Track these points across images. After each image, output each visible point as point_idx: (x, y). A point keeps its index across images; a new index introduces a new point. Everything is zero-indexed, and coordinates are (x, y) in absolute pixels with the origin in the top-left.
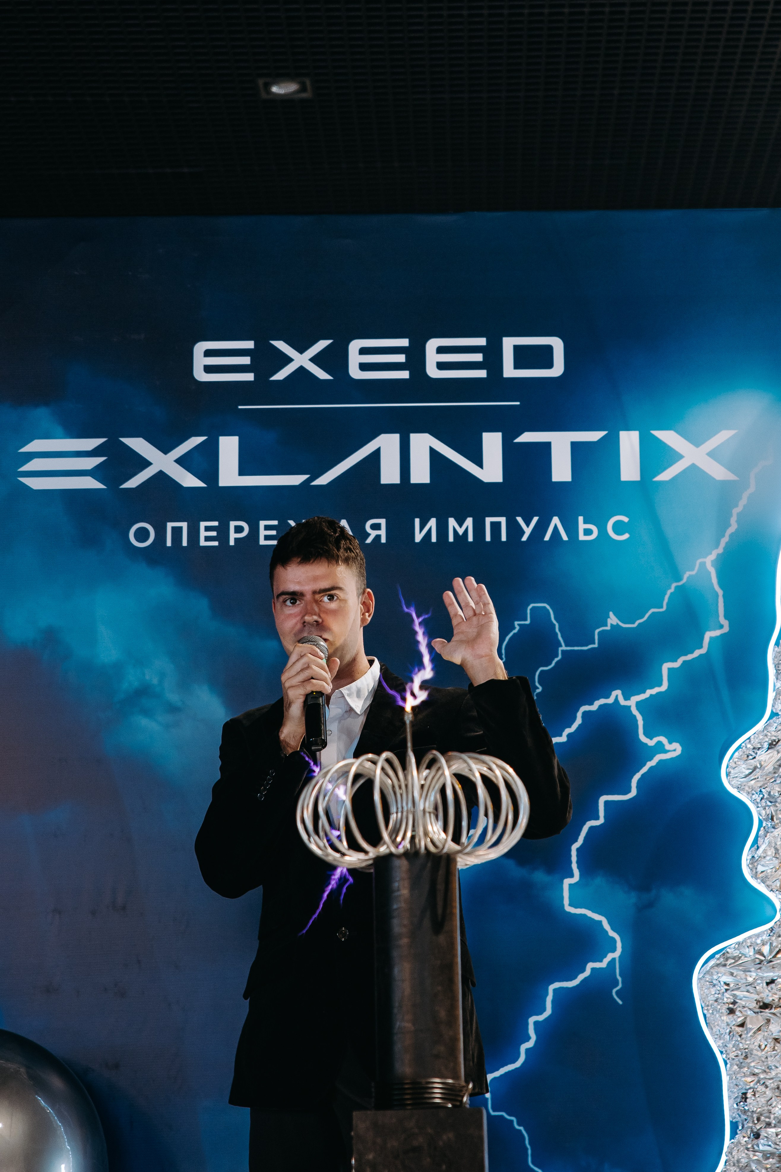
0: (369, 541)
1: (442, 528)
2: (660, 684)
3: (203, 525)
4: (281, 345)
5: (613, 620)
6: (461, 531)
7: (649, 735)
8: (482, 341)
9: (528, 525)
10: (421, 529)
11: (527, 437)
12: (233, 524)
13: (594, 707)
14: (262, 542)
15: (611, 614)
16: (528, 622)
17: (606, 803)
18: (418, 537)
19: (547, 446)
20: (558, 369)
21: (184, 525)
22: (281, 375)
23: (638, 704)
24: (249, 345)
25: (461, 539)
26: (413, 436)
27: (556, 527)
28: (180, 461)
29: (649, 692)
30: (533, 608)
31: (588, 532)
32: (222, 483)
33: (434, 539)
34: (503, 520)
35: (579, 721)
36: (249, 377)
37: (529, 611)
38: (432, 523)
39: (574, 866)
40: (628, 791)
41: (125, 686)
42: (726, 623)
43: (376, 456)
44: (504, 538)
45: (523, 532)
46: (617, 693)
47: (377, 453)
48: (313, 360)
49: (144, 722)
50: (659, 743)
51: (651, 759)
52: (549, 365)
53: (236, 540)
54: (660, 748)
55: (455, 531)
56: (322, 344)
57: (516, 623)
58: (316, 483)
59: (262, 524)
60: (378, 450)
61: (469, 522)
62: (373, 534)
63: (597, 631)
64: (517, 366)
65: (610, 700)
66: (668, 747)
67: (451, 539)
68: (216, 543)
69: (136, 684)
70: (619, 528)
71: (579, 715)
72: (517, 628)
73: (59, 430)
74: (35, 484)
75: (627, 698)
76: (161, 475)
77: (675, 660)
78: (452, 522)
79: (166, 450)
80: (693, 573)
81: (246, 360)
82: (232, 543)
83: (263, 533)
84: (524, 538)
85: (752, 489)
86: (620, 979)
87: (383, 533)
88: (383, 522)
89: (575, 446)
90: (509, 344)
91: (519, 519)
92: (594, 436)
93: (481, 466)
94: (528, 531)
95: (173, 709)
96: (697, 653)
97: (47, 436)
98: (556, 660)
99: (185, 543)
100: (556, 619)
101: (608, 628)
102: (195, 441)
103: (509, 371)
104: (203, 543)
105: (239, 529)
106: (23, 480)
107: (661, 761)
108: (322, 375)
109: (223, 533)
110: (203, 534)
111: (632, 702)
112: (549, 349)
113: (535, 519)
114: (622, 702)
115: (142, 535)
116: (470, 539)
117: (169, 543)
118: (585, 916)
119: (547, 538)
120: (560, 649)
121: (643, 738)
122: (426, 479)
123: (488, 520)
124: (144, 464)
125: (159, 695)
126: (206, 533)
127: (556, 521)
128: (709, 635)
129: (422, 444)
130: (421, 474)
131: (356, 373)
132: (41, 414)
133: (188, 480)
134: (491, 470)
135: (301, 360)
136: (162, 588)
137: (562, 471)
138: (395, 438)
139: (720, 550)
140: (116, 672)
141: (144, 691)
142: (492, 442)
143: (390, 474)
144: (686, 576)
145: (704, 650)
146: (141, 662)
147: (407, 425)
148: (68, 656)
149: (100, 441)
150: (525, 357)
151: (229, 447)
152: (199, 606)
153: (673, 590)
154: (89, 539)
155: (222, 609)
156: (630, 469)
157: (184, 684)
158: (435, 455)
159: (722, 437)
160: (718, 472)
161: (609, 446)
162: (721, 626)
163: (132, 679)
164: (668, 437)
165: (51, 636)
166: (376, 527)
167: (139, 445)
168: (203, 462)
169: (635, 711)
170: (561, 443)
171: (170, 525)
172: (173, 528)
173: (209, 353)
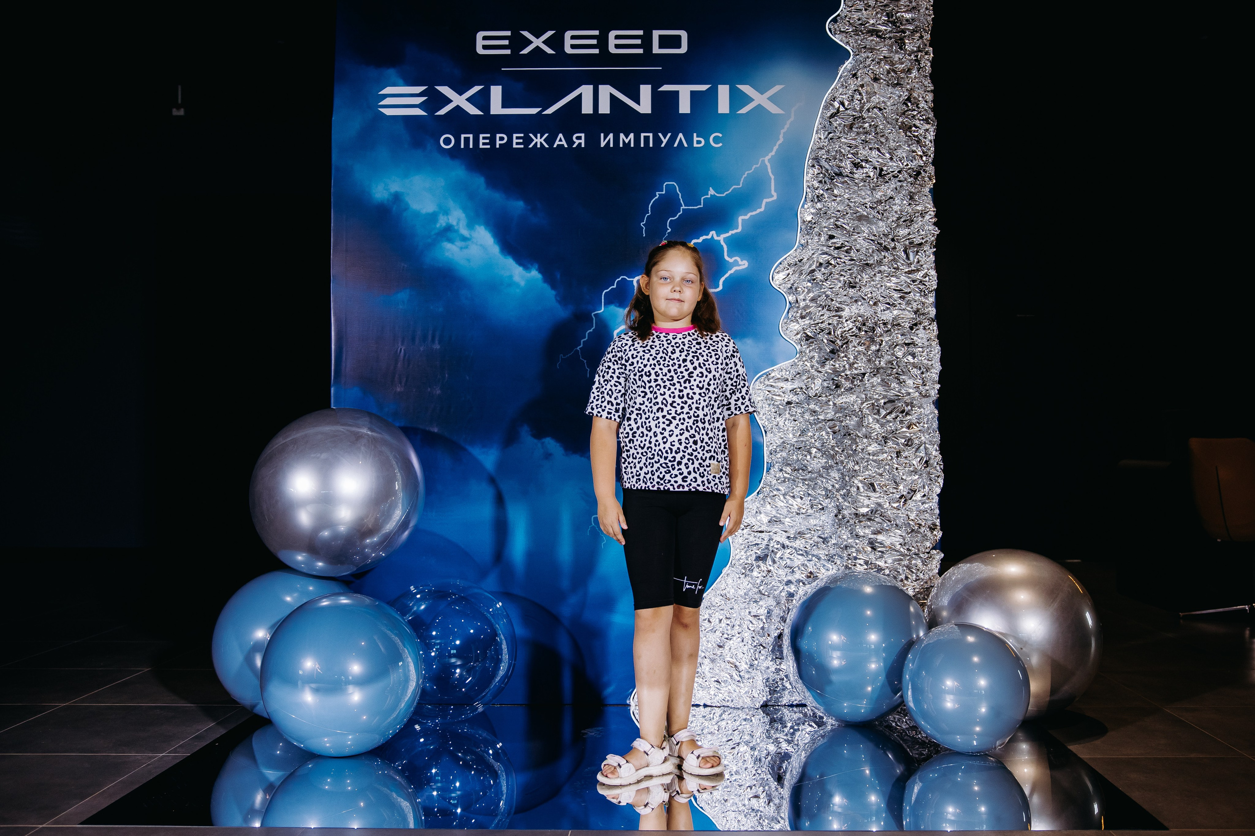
0: (575, 146)
1: (616, 139)
2: (737, 228)
3: (481, 136)
4: (526, 34)
5: (711, 192)
6: (627, 141)
7: (730, 256)
8: (641, 33)
9: (665, 138)
10: (604, 140)
11: (666, 88)
12: (498, 136)
13: (700, 240)
14: (515, 146)
15: (711, 188)
16: (664, 193)
18: (603, 144)
19: (677, 92)
20: (684, 49)
21: (471, 136)
22: (525, 51)
23: (724, 239)
24: (508, 33)
25: (627, 145)
26: (600, 87)
27: (681, 139)
28: (468, 100)
29: (732, 232)
30: (667, 185)
31: (699, 142)
32: (492, 113)
33: (611, 145)
34: (651, 135)
36: (508, 52)
37: (664, 186)
38: (611, 136)
40: (718, 287)
41: (438, 226)
42: (775, 194)
44: (651, 145)
45: (662, 142)
46: (713, 233)
47: (580, 97)
48: (543, 42)
49: (448, 246)
50: (736, 260)
51: (730, 269)
52: (679, 47)
53: (500, 144)
54: (736, 263)
55: (623, 140)
56: (550, 33)
57: (657, 193)
58: (544, 113)
59: (515, 136)
61: (632, 136)
62: (577, 142)
63: (702, 198)
64: (660, 47)
65: (709, 237)
66: (740, 263)
67: (621, 145)
68: (488, 147)
69: (444, 224)
70: (716, 140)
72: (658, 196)
73: (401, 81)
74: (388, 112)
75: (718, 236)
76: (458, 108)
77: (746, 215)
78: (622, 136)
79: (460, 93)
80: (758, 166)
81: (506, 42)
82: (498, 146)
83: (515, 141)
84: (663, 145)
85: (791, 119)
87: (583, 141)
88: (583, 135)
89: (693, 93)
90: (656, 34)
91: (660, 135)
92: (703, 87)
93: (639, 104)
94: (665, 141)
95: (464, 239)
96: (758, 211)
97: (394, 85)
98: (679, 214)
99: (471, 146)
100: (679, 191)
101: (709, 196)
102: (477, 89)
103: (656, 50)
104: (481, 146)
105: (501, 139)
106: (381, 109)
107: (736, 271)
108: (549, 51)
109: (492, 141)
110: (481, 141)
111: (721, 238)
112: (679, 37)
113: (669, 135)
114: (716, 238)
115: (447, 141)
116: (632, 145)
117: (462, 146)
119: (676, 145)
120: (682, 208)
121: (727, 258)
122: (607, 111)
123: (643, 135)
124: (449, 101)
125: (457, 231)
126: (483, 142)
127: (681, 135)
128: (765, 201)
129: (605, 91)
130: (605, 108)
131: (568, 50)
132: (391, 73)
133: (473, 110)
134: (645, 106)
135: (538, 42)
136: (458, 171)
137: (685, 107)
138: (590, 88)
139: (773, 153)
140: (433, 217)
141: (449, 229)
142: (646, 91)
143: (587, 108)
144: (753, 167)
145: (762, 209)
146: (446, 213)
147: (596, 80)
148: (407, 208)
149: (424, 88)
150: (665, 42)
151: (496, 92)
152: (479, 182)
153: (746, 175)
154: (417, 143)
155: (492, 183)
156: (723, 106)
157: (470, 226)
158: (613, 97)
159: (777, 88)
160: (773, 109)
161: (712, 94)
162: (773, 196)
163: (442, 222)
164: (746, 89)
165: (397, 197)
166: (579, 138)
167: (445, 90)
168: (482, 101)
169: (722, 243)
170: (685, 91)
171: (463, 136)
172: (465, 138)
173: (485, 38)
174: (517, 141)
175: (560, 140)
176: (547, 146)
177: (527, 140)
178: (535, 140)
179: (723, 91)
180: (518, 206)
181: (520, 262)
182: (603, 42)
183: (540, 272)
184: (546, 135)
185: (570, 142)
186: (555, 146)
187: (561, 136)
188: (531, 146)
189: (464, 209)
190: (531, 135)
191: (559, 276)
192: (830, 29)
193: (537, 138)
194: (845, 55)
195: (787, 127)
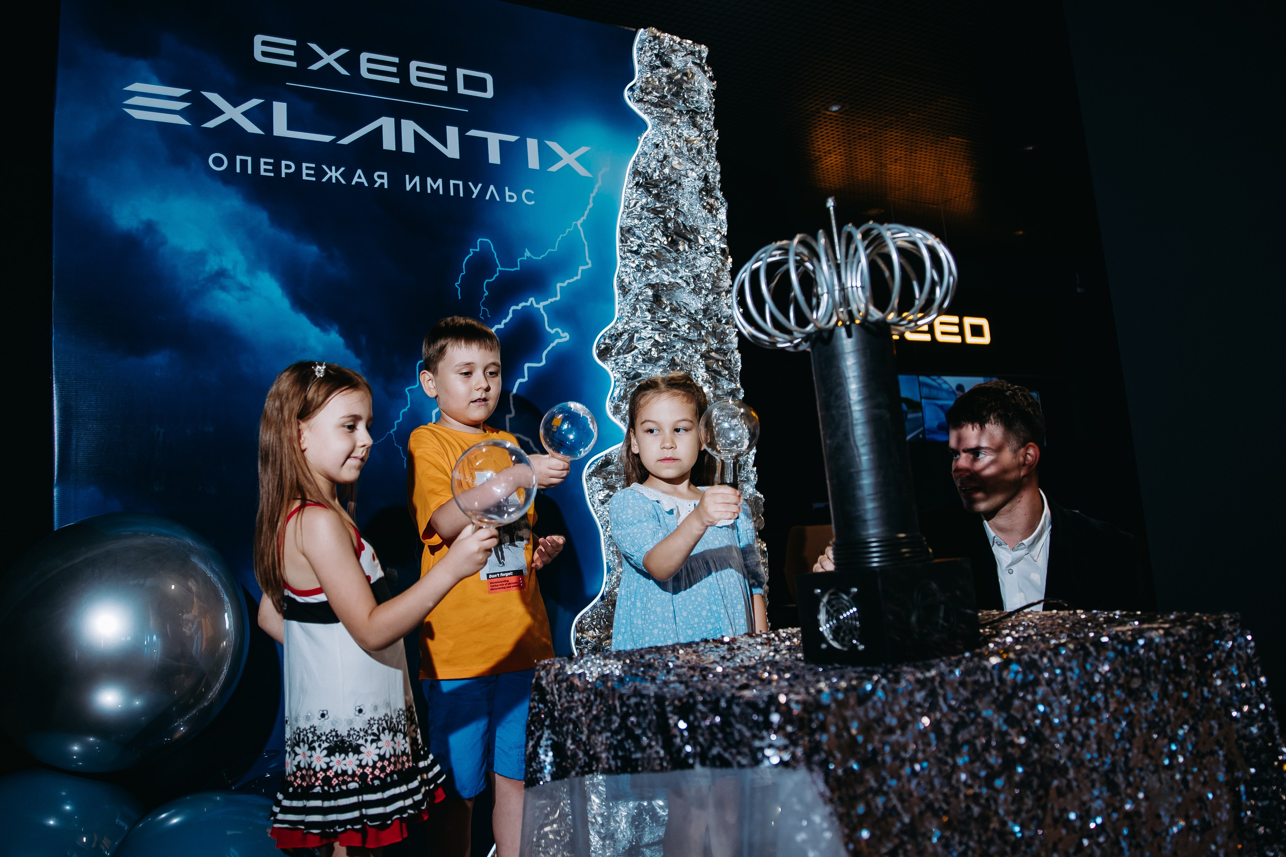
0: (376, 185)
1: (423, 183)
2: (555, 296)
3: (262, 160)
4: (314, 47)
6: (435, 187)
7: (551, 326)
8: (444, 68)
9: (476, 188)
10: (410, 183)
11: (473, 133)
12: (284, 163)
13: (519, 307)
14: (305, 177)
15: (527, 250)
16: (478, 250)
17: (529, 367)
18: (408, 187)
19: (485, 140)
20: (489, 94)
21: (249, 159)
22: (315, 67)
23: (545, 307)
24: (293, 43)
25: (435, 192)
26: (403, 121)
27: (492, 191)
28: (246, 114)
29: (550, 300)
30: (481, 241)
31: (511, 197)
32: (275, 134)
33: (418, 190)
34: (461, 183)
35: (510, 315)
36: (294, 64)
37: (478, 243)
38: (417, 179)
39: (512, 406)
40: (541, 361)
41: (207, 268)
42: (589, 262)
43: (379, 130)
44: (462, 195)
45: (473, 193)
46: (532, 299)
48: (336, 60)
49: (221, 294)
50: (557, 332)
51: (552, 342)
52: (485, 90)
53: (286, 174)
54: (557, 335)
55: (431, 186)
57: (471, 250)
58: (339, 142)
59: (304, 165)
60: (381, 127)
61: (440, 181)
62: (379, 181)
63: (519, 260)
64: (465, 87)
65: (528, 304)
66: (562, 335)
67: (429, 191)
68: (272, 174)
69: (216, 268)
70: (528, 196)
71: (511, 311)
72: (472, 253)
73: (155, 78)
74: (137, 114)
75: (538, 303)
76: (231, 121)
77: (563, 282)
78: (429, 180)
79: (235, 104)
80: (571, 229)
81: (291, 53)
82: (283, 175)
84: (474, 196)
85: (599, 184)
87: (385, 181)
88: (385, 174)
89: (502, 143)
90: (461, 72)
91: (470, 184)
92: (512, 138)
93: (446, 147)
94: (476, 192)
95: (243, 288)
96: (575, 278)
97: (146, 81)
98: (496, 275)
99: (250, 172)
100: (495, 249)
101: (525, 258)
102: (255, 102)
103: (461, 90)
104: (262, 173)
105: (287, 167)
106: (127, 110)
107: (558, 343)
108: (343, 72)
109: (277, 168)
110: (263, 167)
111: (541, 306)
112: (484, 80)
113: (480, 185)
114: (535, 305)
115: (218, 161)
116: (441, 192)
117: (238, 170)
119: (487, 198)
121: (548, 328)
122: (412, 150)
123: (452, 182)
124: (219, 112)
125: (232, 278)
126: (265, 166)
127: (492, 187)
128: (581, 268)
129: (409, 127)
130: (409, 146)
131: (365, 74)
132: (141, 65)
133: (251, 128)
134: (452, 150)
135: (329, 59)
136: (233, 202)
137: (494, 157)
138: (392, 120)
139: (584, 218)
140: (200, 258)
141: (221, 273)
142: (452, 133)
143: (389, 143)
144: (567, 231)
145: (579, 277)
146: (219, 252)
147: (399, 114)
148: (164, 243)
149: (185, 91)
150: (470, 82)
151: (280, 110)
152: (261, 217)
153: (560, 239)
154: (178, 160)
155: (277, 219)
156: (533, 162)
157: (251, 271)
158: (417, 135)
159: (583, 150)
160: (582, 171)
161: (521, 146)
162: (587, 264)
163: (213, 264)
164: (554, 145)
166: (381, 177)
167: (215, 98)
168: (263, 116)
169: (542, 312)
170: (494, 140)
171: (238, 158)
172: (241, 160)
173: (264, 43)
174: (307, 172)
175: (359, 177)
176: (343, 182)
177: (320, 173)
178: (330, 174)
179: (532, 144)
180: (311, 251)
181: (316, 322)
182: (403, 72)
183: (341, 335)
184: (342, 169)
185: (371, 181)
186: (353, 183)
187: (359, 172)
188: (324, 180)
189: (243, 249)
190: (324, 167)
191: (364, 341)
192: (629, 97)
193: (331, 171)
194: (643, 126)
195: (595, 191)
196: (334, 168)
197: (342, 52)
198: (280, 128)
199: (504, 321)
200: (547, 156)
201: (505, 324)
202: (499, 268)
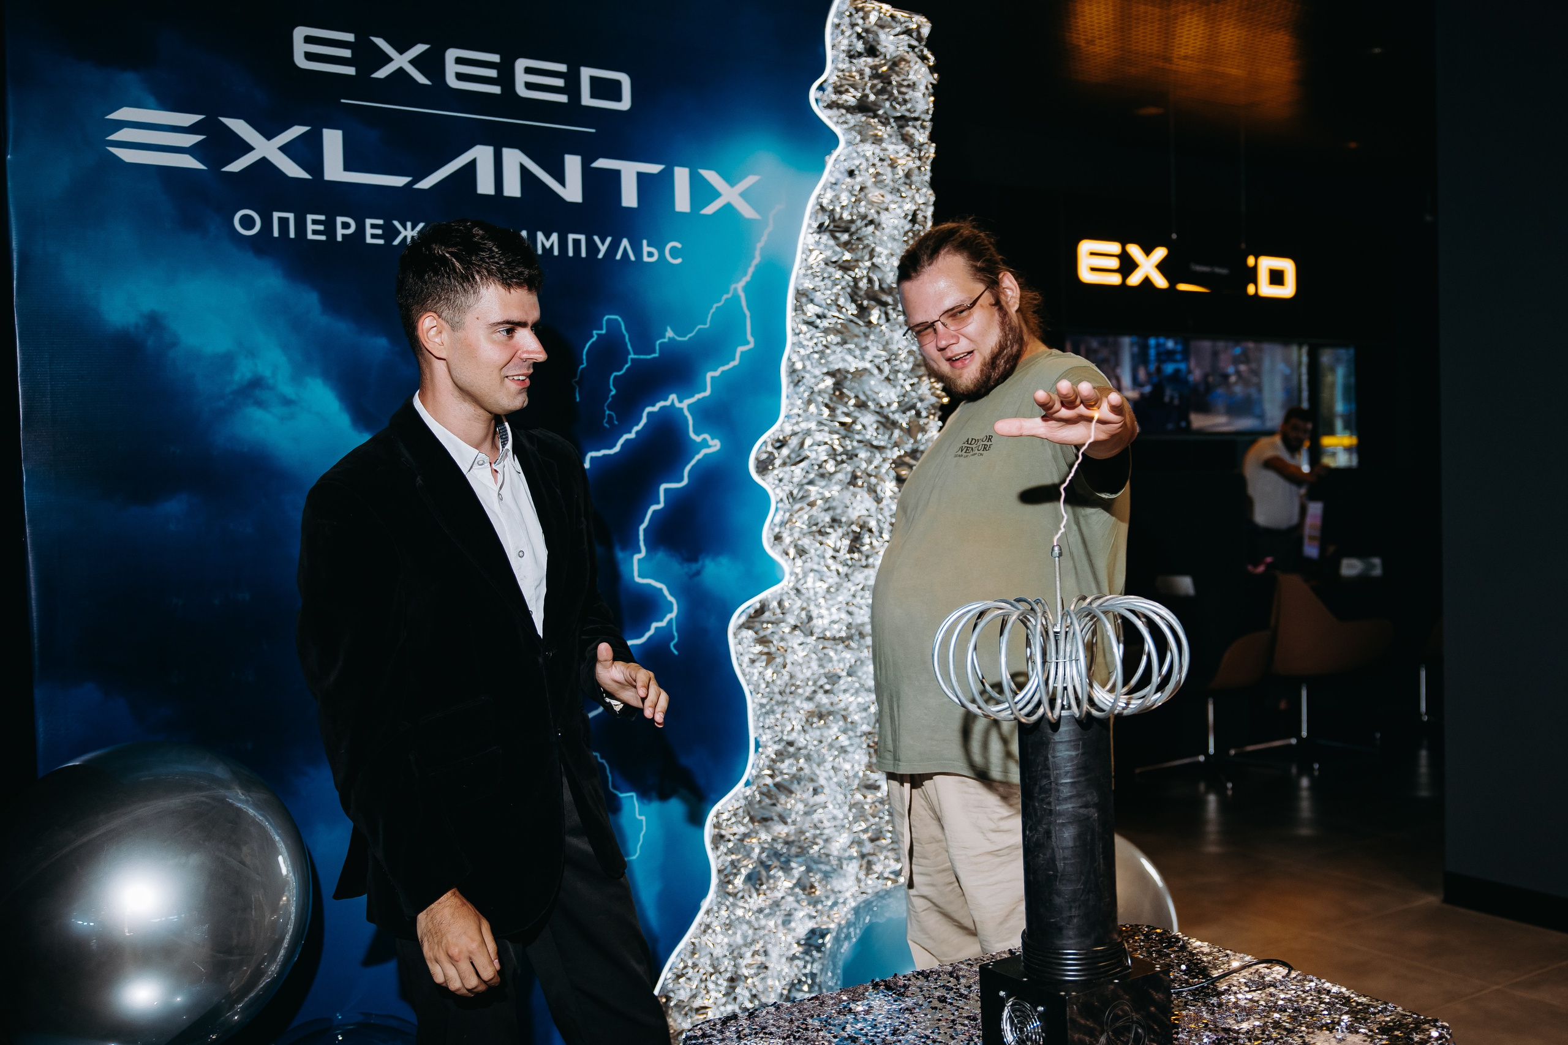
2: (705, 390)
3: (310, 217)
4: (380, 42)
6: (548, 245)
7: (697, 433)
8: (563, 68)
9: (603, 245)
11: (602, 163)
12: (340, 220)
13: (655, 408)
14: (369, 240)
15: (669, 329)
16: (604, 332)
17: (666, 490)
19: (618, 173)
20: (625, 104)
21: (291, 216)
22: (382, 74)
23: (690, 406)
24: (350, 37)
25: (548, 251)
26: (505, 151)
27: (625, 249)
28: (284, 149)
29: (698, 396)
30: (608, 320)
31: (650, 254)
32: (327, 177)
34: (582, 237)
35: (644, 420)
36: (351, 71)
37: (604, 322)
39: (642, 543)
40: (681, 480)
41: (237, 377)
42: (752, 340)
43: (472, 165)
44: (583, 255)
45: (599, 251)
46: (673, 397)
47: (473, 164)
48: (411, 62)
49: (257, 413)
50: (704, 440)
51: (698, 453)
53: (343, 236)
54: (705, 444)
55: (543, 244)
57: (595, 332)
58: (417, 186)
59: (368, 222)
60: (474, 160)
61: (555, 237)
63: (658, 342)
64: (592, 96)
65: (668, 403)
66: (711, 442)
68: (323, 238)
69: (248, 375)
70: (674, 252)
71: (645, 415)
72: (596, 337)
73: (151, 100)
74: (128, 156)
75: (680, 401)
76: (264, 161)
77: (715, 370)
78: (540, 236)
79: (269, 135)
80: (729, 296)
81: (347, 53)
82: (339, 238)
83: (369, 231)
84: (600, 256)
85: (770, 229)
86: (676, 634)
89: (641, 176)
90: (586, 73)
91: (596, 238)
92: (654, 169)
93: (564, 186)
94: (603, 249)
95: (287, 402)
96: (732, 364)
97: (138, 104)
98: (627, 366)
99: (292, 235)
100: (626, 329)
101: (666, 340)
102: (297, 131)
103: (587, 100)
104: (310, 236)
105: (346, 226)
106: (113, 150)
107: (706, 455)
108: (422, 79)
109: (330, 228)
110: (310, 227)
111: (685, 405)
112: (619, 84)
113: (609, 239)
114: (678, 405)
115: (247, 222)
116: (556, 253)
117: (276, 234)
118: (649, 585)
119: (618, 257)
120: (629, 357)
121: (692, 435)
122: (517, 193)
123: (571, 237)
124: (247, 148)
125: (271, 388)
126: (313, 227)
127: (625, 242)
128: (740, 350)
129: (513, 158)
130: (513, 188)
131: (452, 82)
132: (130, 79)
133: (292, 170)
134: (572, 191)
135: (401, 61)
136: (270, 280)
137: (629, 198)
138: (490, 150)
139: (747, 278)
140: (226, 362)
141: (257, 383)
142: (573, 164)
143: (485, 186)
144: (724, 299)
145: (736, 363)
146: (252, 353)
147: (499, 139)
148: (174, 344)
149: (197, 118)
150: (599, 88)
151: (333, 141)
152: (309, 300)
153: (714, 310)
154: (190, 222)
155: (332, 303)
156: (682, 202)
157: (297, 377)
158: (524, 171)
159: (750, 181)
160: (747, 211)
161: (666, 178)
162: (748, 343)
163: (244, 370)
164: (711, 176)
165: (154, 322)
167: (240, 127)
168: (308, 154)
169: (686, 413)
170: (629, 171)
171: (276, 215)
172: (280, 219)
173: (308, 40)
174: (372, 232)
177: (390, 233)
178: (403, 233)
179: (681, 175)
180: (379, 345)
182: (506, 77)
188: (396, 242)
189: (285, 348)
190: (396, 223)
192: (816, 100)
193: (405, 228)
194: (833, 141)
195: (764, 238)
196: (409, 224)
197: (420, 49)
198: (334, 169)
199: (636, 429)
200: (701, 192)
201: (637, 433)
202: (632, 356)
